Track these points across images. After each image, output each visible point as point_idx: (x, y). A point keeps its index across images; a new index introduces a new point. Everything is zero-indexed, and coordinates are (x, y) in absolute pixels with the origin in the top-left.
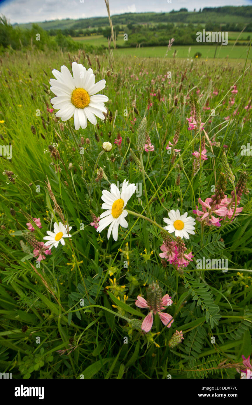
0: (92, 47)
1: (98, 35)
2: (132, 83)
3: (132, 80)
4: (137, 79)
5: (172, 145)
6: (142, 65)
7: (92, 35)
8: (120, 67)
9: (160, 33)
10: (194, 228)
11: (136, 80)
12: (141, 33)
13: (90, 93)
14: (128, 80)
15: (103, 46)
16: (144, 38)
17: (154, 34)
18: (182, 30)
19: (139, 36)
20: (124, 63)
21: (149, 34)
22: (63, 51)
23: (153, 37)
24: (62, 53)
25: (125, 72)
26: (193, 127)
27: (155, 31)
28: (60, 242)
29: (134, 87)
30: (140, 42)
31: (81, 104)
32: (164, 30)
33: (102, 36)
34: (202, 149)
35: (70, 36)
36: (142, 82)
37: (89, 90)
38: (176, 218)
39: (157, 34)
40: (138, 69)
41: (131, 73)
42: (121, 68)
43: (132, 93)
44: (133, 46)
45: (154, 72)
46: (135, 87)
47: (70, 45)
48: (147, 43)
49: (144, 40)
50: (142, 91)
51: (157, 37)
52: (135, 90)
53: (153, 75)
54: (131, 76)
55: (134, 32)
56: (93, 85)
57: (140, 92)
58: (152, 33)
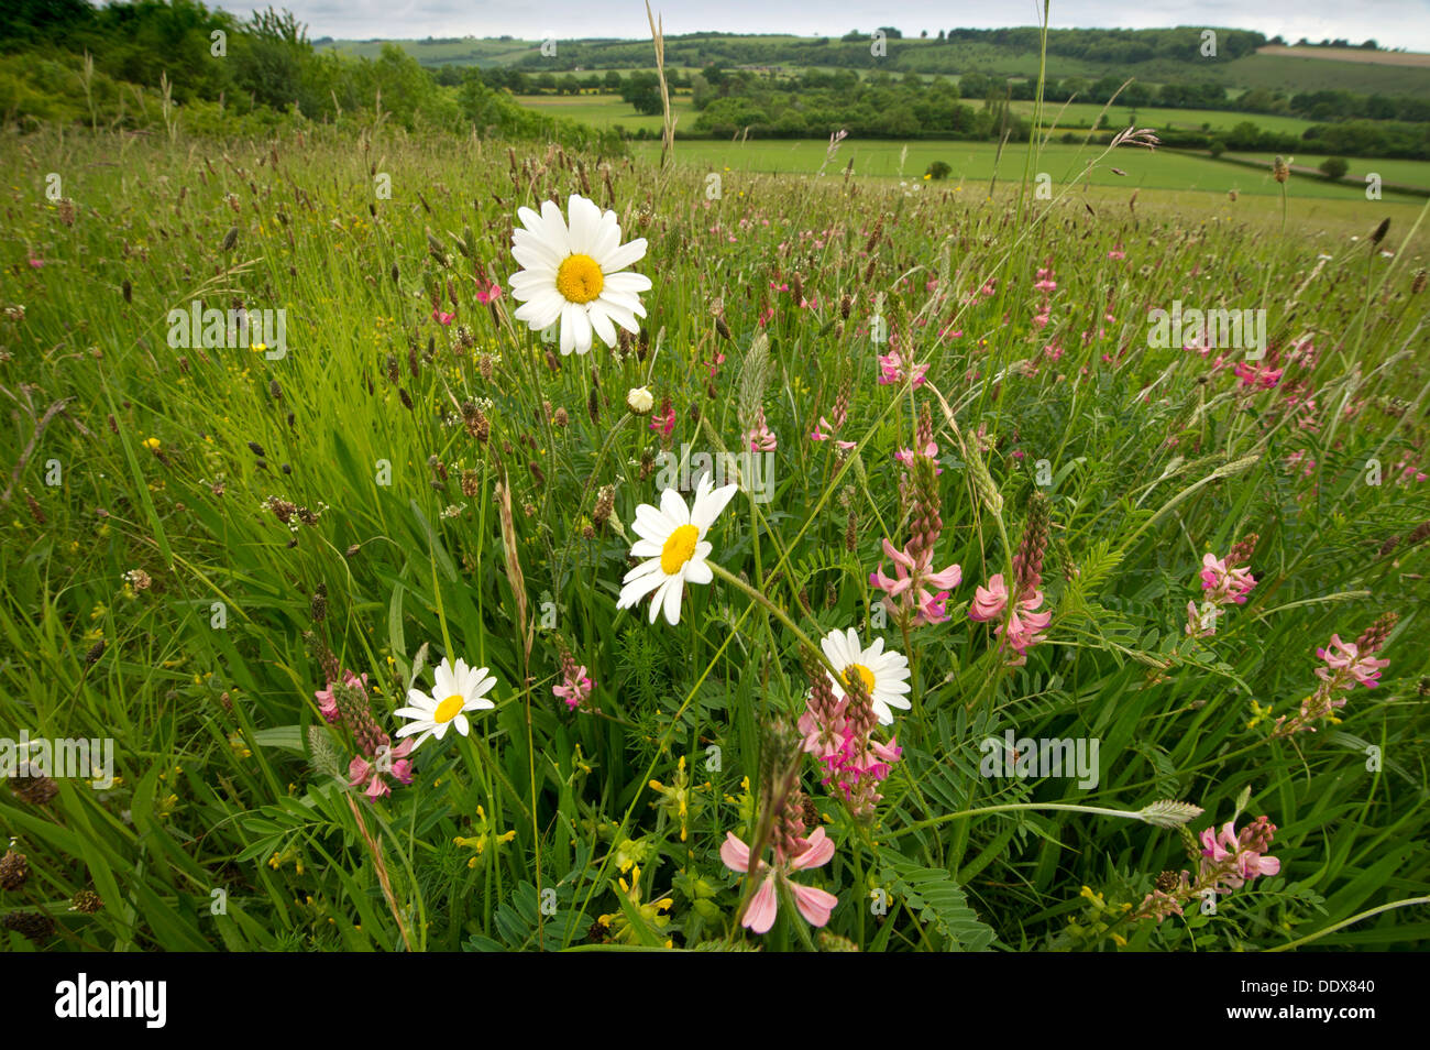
0: (581, 129)
1: (603, 93)
2: (715, 249)
3: (713, 242)
4: (732, 239)
5: (830, 427)
6: (747, 197)
7: (583, 91)
8: (675, 200)
9: (810, 99)
10: (908, 689)
11: (729, 243)
12: (750, 96)
13: (605, 269)
14: (702, 243)
15: (620, 129)
16: (757, 111)
17: (793, 100)
18: (884, 90)
19: (742, 106)
20: (691, 188)
21: (776, 101)
22: (481, 137)
23: (788, 110)
24: (478, 143)
25: (693, 216)
26: (893, 376)
27: (794, 93)
28: (452, 724)
29: (719, 264)
30: (743, 122)
31: (580, 293)
32: (824, 90)
33: (620, 98)
34: (924, 442)
35: (508, 90)
36: (746, 250)
37: (603, 261)
38: (846, 656)
39: (802, 100)
40: (735, 208)
41: (709, 220)
42: (680, 204)
43: (713, 282)
44: (723, 135)
45: (787, 221)
46: (723, 264)
47: (506, 119)
48: (767, 127)
49: (757, 119)
50: (745, 278)
51: (801, 109)
52: (725, 273)
53: (783, 229)
54: (712, 229)
55: (724, 92)
56: (616, 249)
57: (740, 279)
58: (786, 97)
